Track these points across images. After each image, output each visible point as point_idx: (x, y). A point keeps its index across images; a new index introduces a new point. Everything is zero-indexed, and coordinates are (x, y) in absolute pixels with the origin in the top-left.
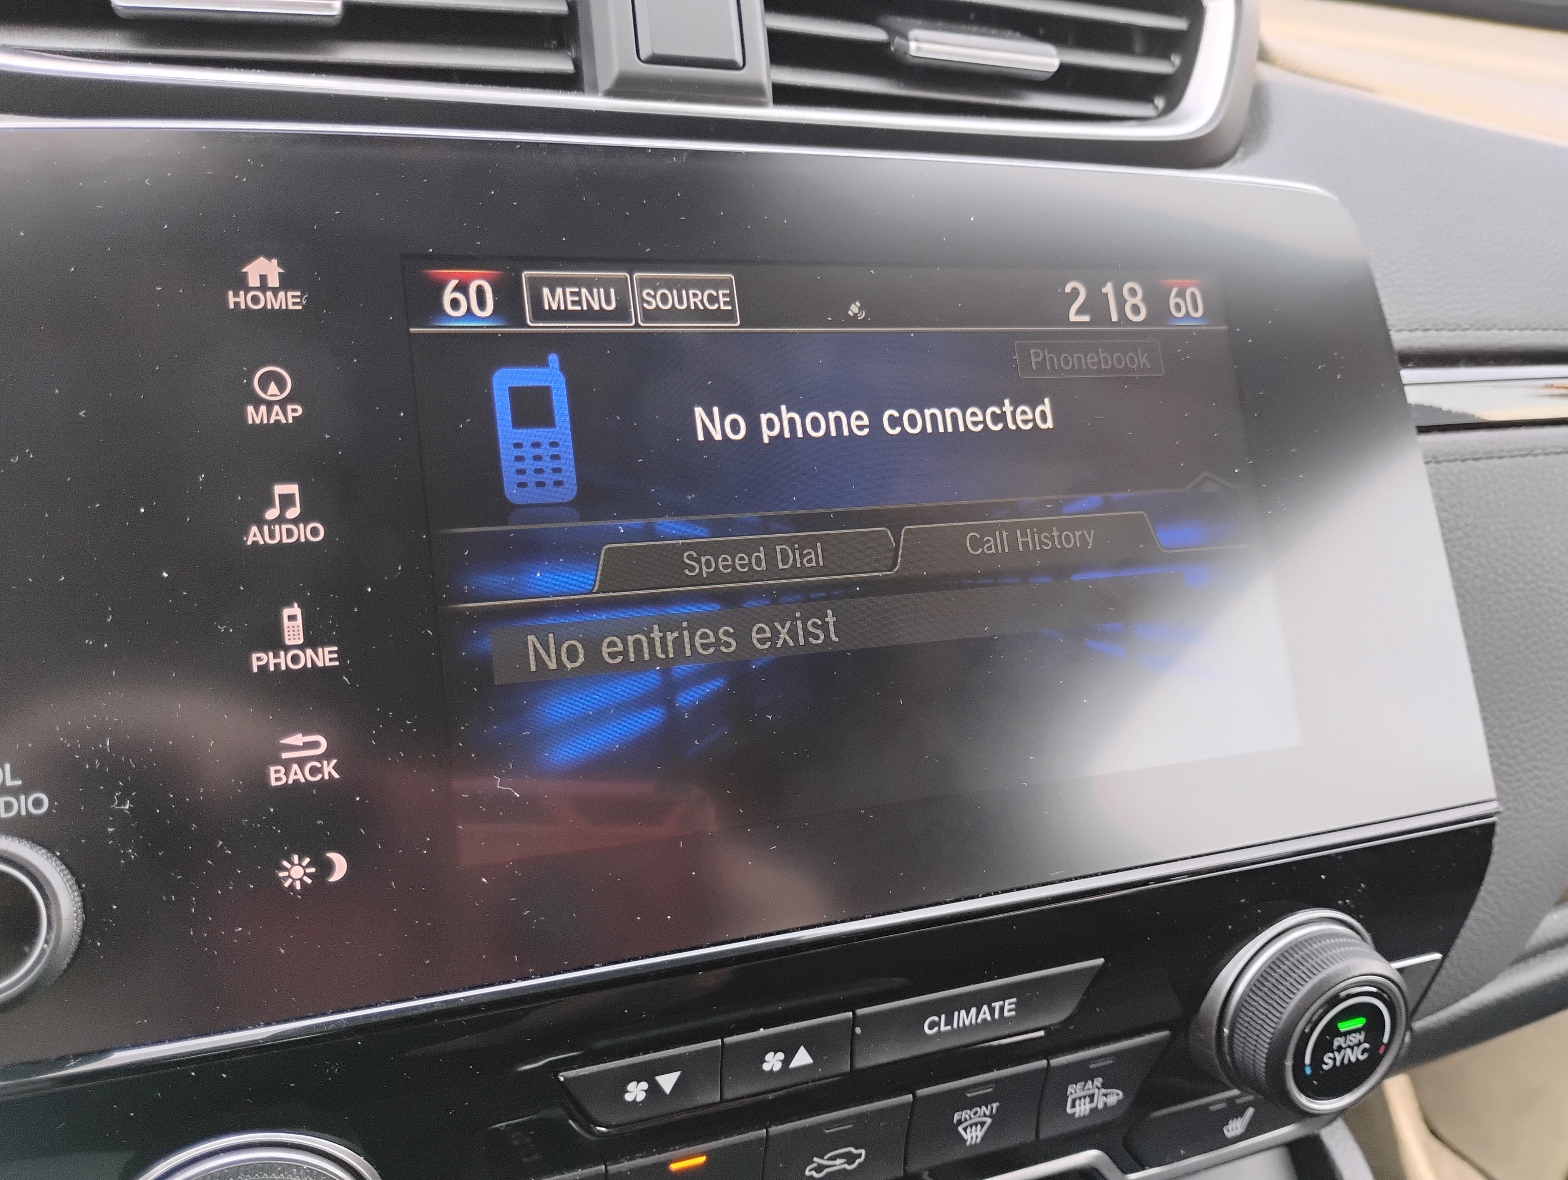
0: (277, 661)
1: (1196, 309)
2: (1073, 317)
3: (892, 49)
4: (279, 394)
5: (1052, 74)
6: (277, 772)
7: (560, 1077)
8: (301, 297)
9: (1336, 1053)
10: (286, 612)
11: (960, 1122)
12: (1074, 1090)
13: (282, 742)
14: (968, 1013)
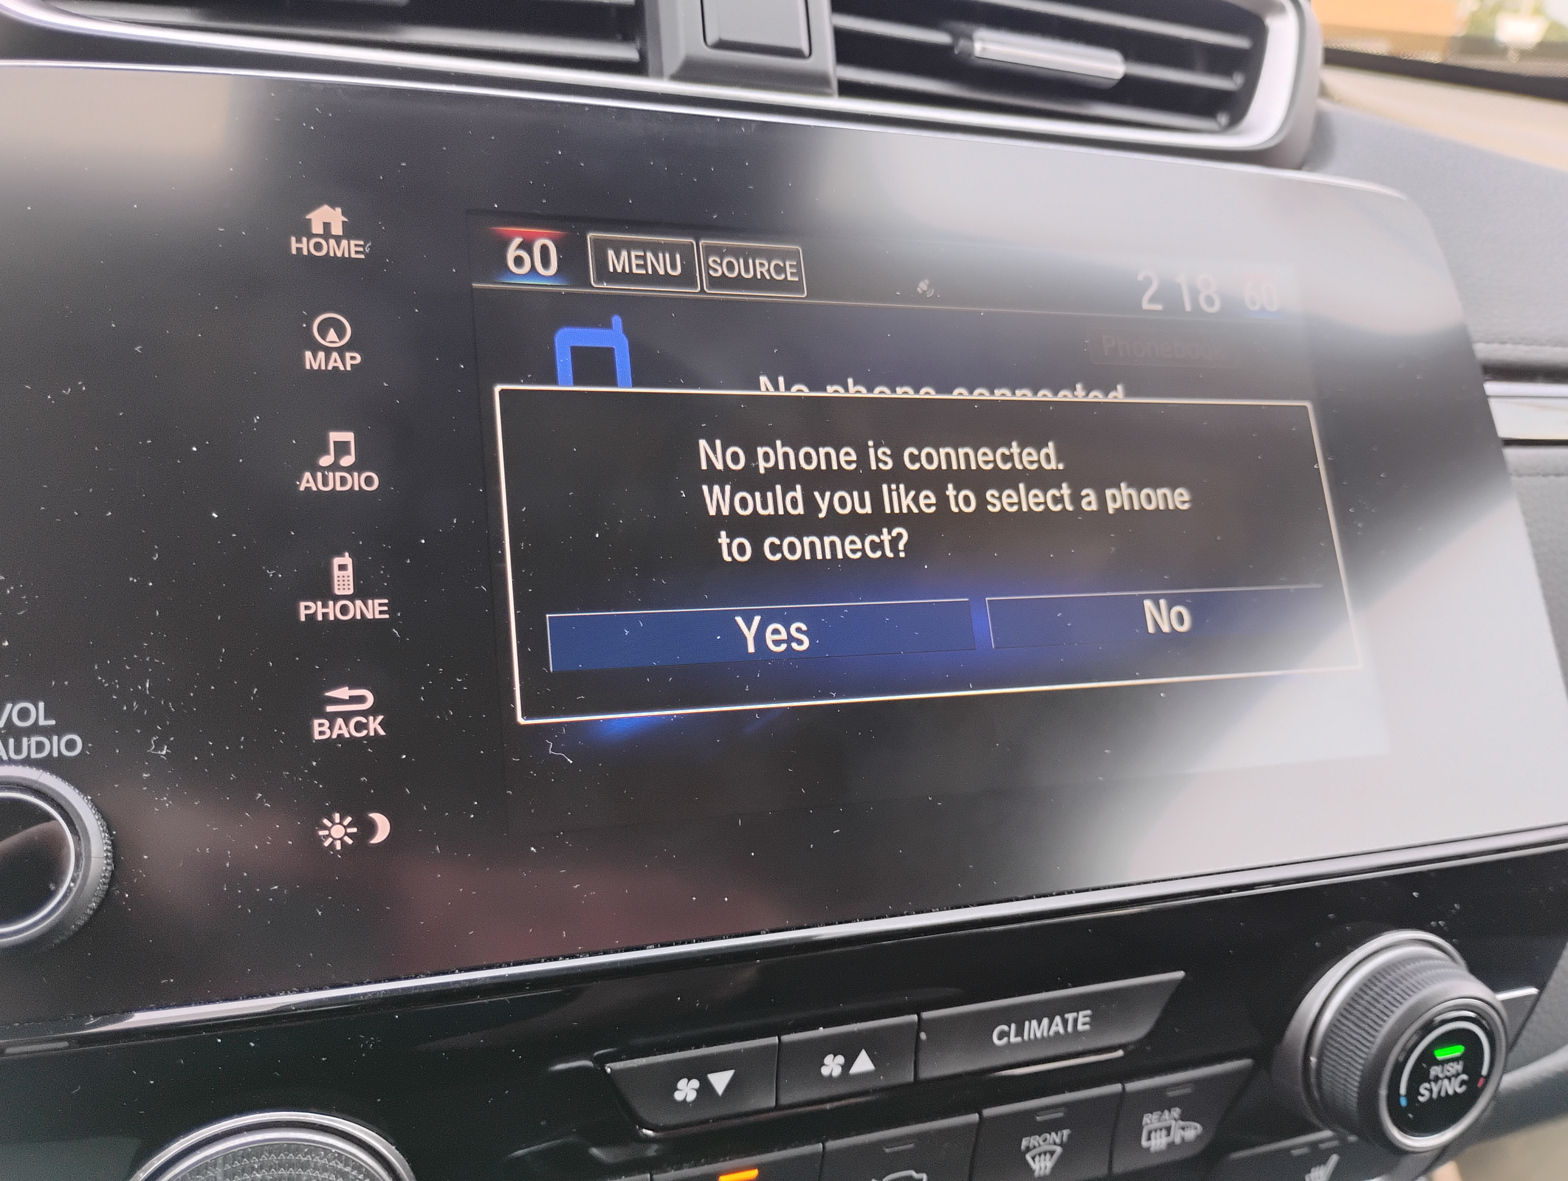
0: (325, 610)
1: (1271, 303)
3: (956, 52)
4: (338, 340)
5: (1117, 82)
6: (321, 725)
7: (606, 1068)
8: (363, 246)
9: (1433, 1084)
10: (337, 561)
11: (1028, 1149)
12: (1150, 1120)
13: (328, 694)
14: (1039, 1024)
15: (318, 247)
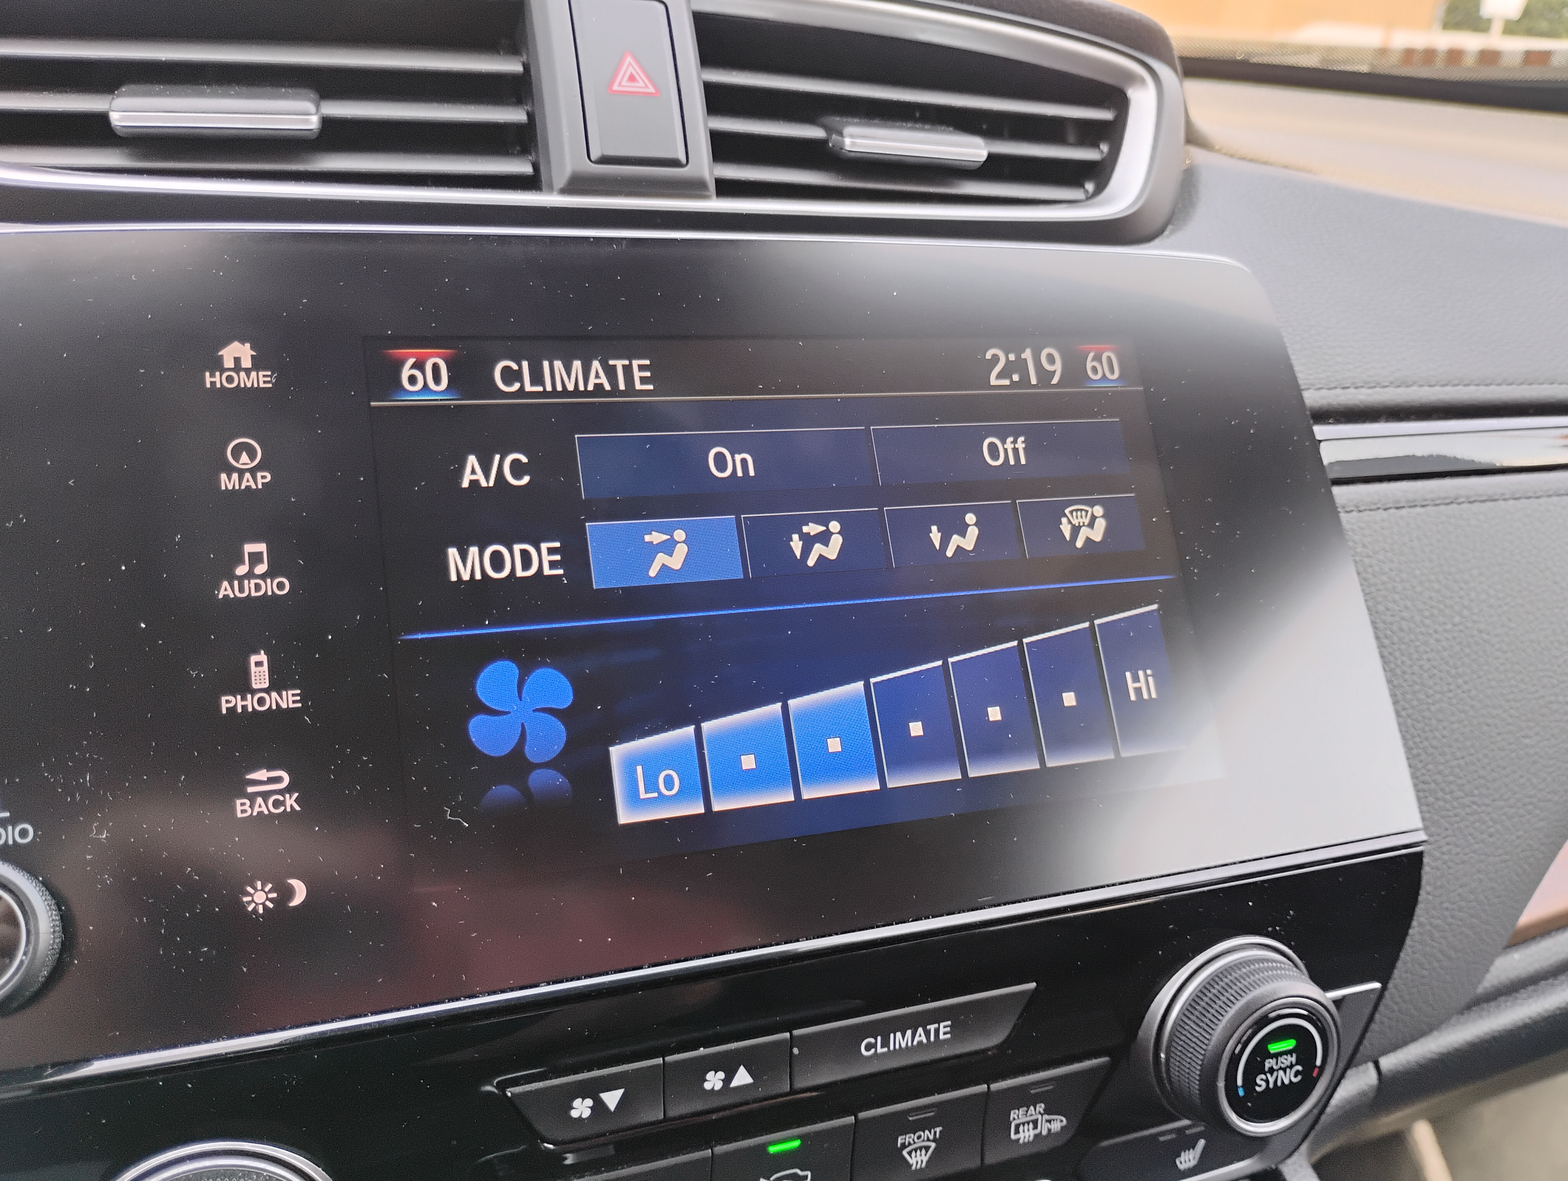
0: (244, 703)
1: (1112, 371)
2: (993, 382)
3: (830, 145)
4: (250, 462)
5: (982, 163)
6: (243, 804)
7: (507, 1092)
8: (271, 376)
9: (1269, 1075)
10: (254, 659)
11: (904, 1146)
12: (1017, 1116)
13: (248, 777)
14: (903, 1037)
15: (230, 379)
